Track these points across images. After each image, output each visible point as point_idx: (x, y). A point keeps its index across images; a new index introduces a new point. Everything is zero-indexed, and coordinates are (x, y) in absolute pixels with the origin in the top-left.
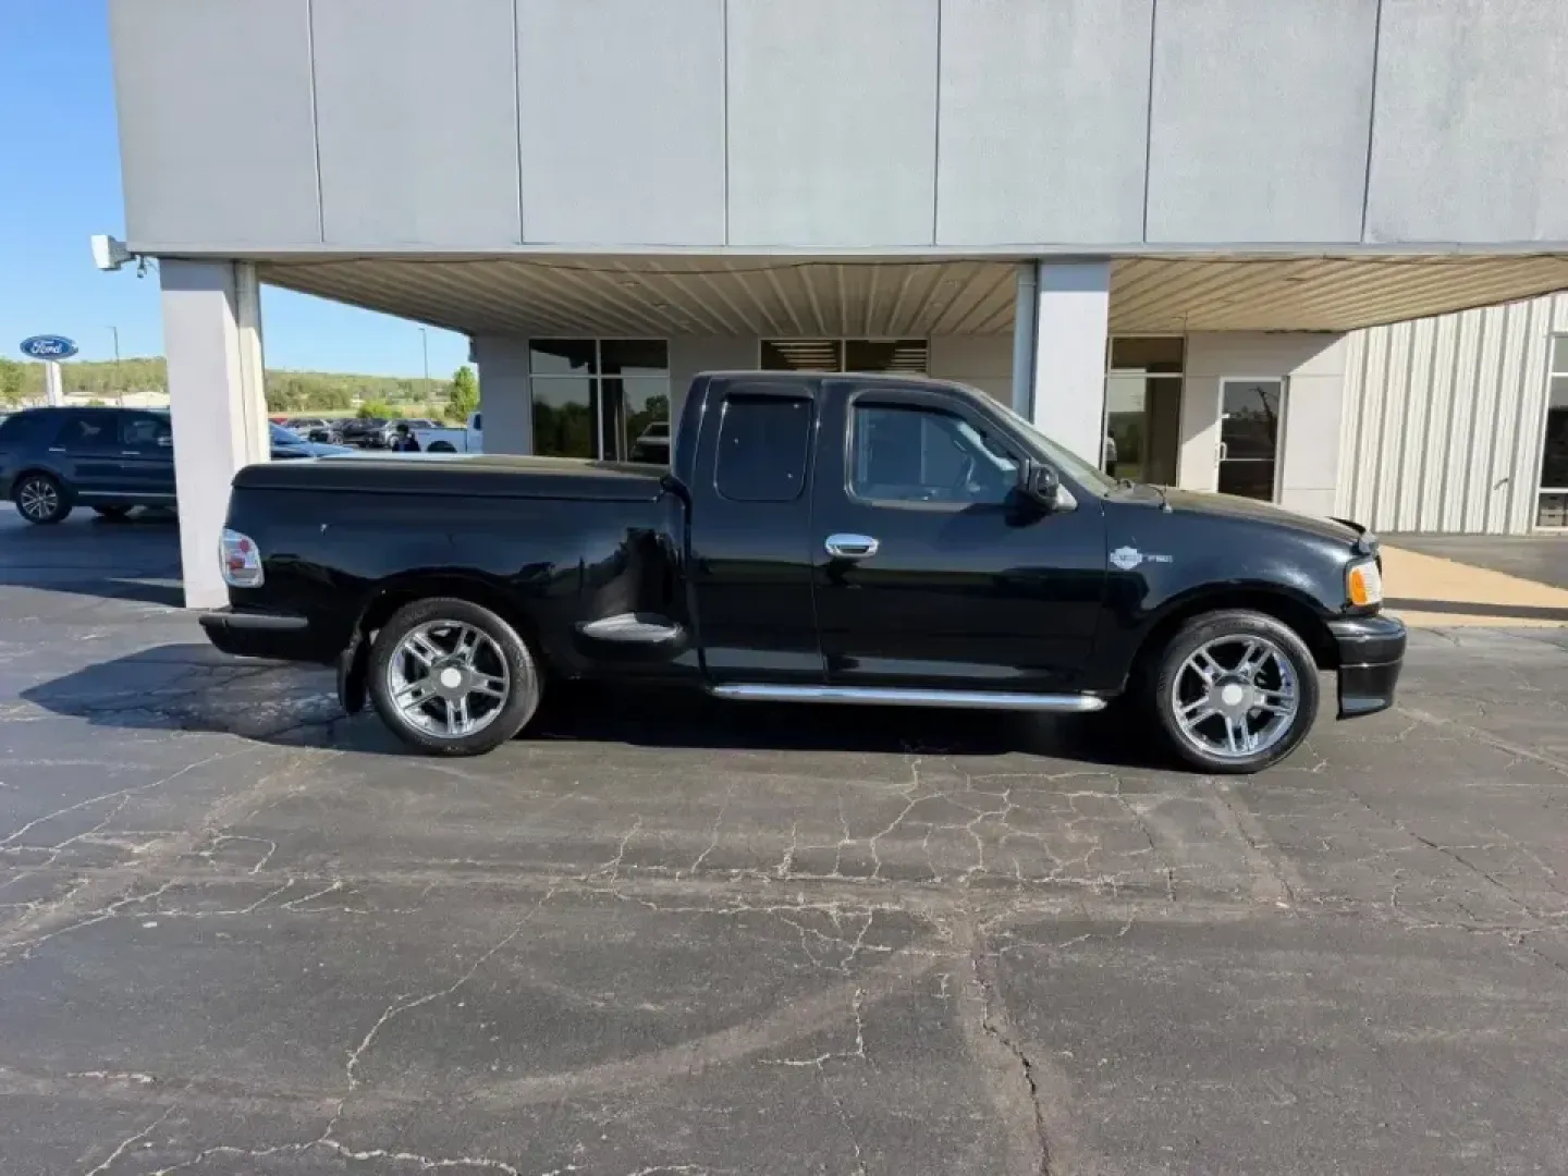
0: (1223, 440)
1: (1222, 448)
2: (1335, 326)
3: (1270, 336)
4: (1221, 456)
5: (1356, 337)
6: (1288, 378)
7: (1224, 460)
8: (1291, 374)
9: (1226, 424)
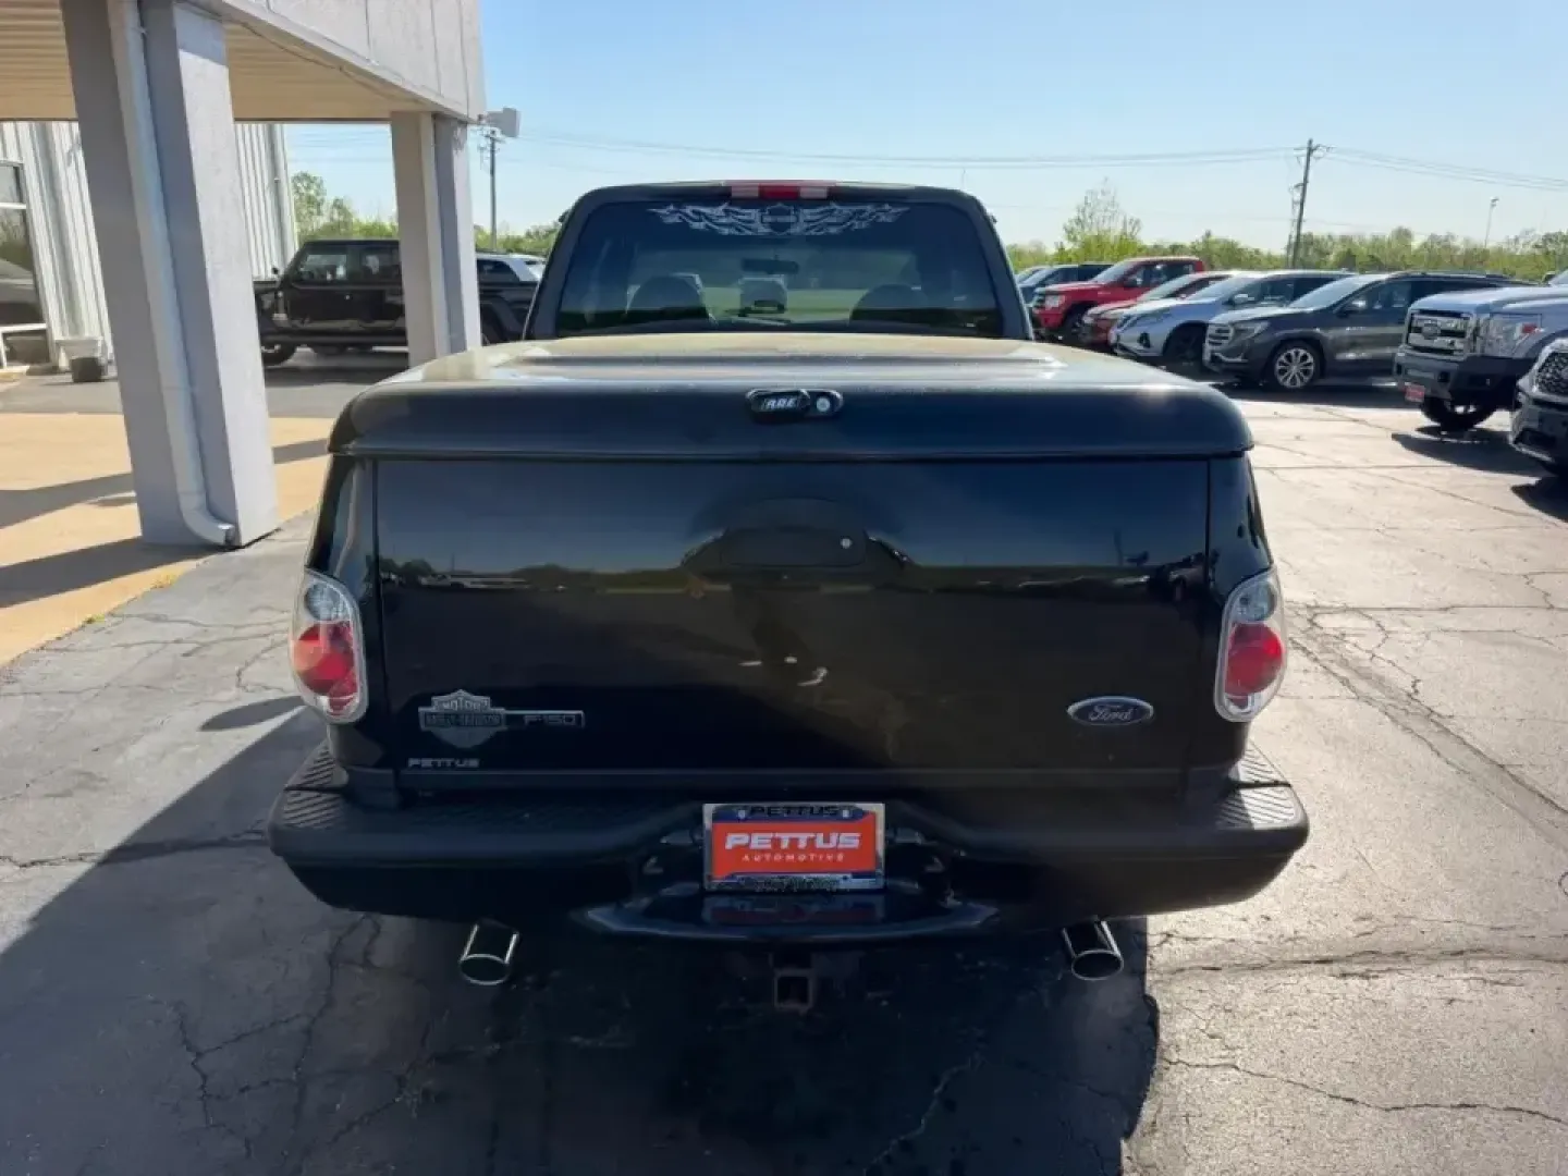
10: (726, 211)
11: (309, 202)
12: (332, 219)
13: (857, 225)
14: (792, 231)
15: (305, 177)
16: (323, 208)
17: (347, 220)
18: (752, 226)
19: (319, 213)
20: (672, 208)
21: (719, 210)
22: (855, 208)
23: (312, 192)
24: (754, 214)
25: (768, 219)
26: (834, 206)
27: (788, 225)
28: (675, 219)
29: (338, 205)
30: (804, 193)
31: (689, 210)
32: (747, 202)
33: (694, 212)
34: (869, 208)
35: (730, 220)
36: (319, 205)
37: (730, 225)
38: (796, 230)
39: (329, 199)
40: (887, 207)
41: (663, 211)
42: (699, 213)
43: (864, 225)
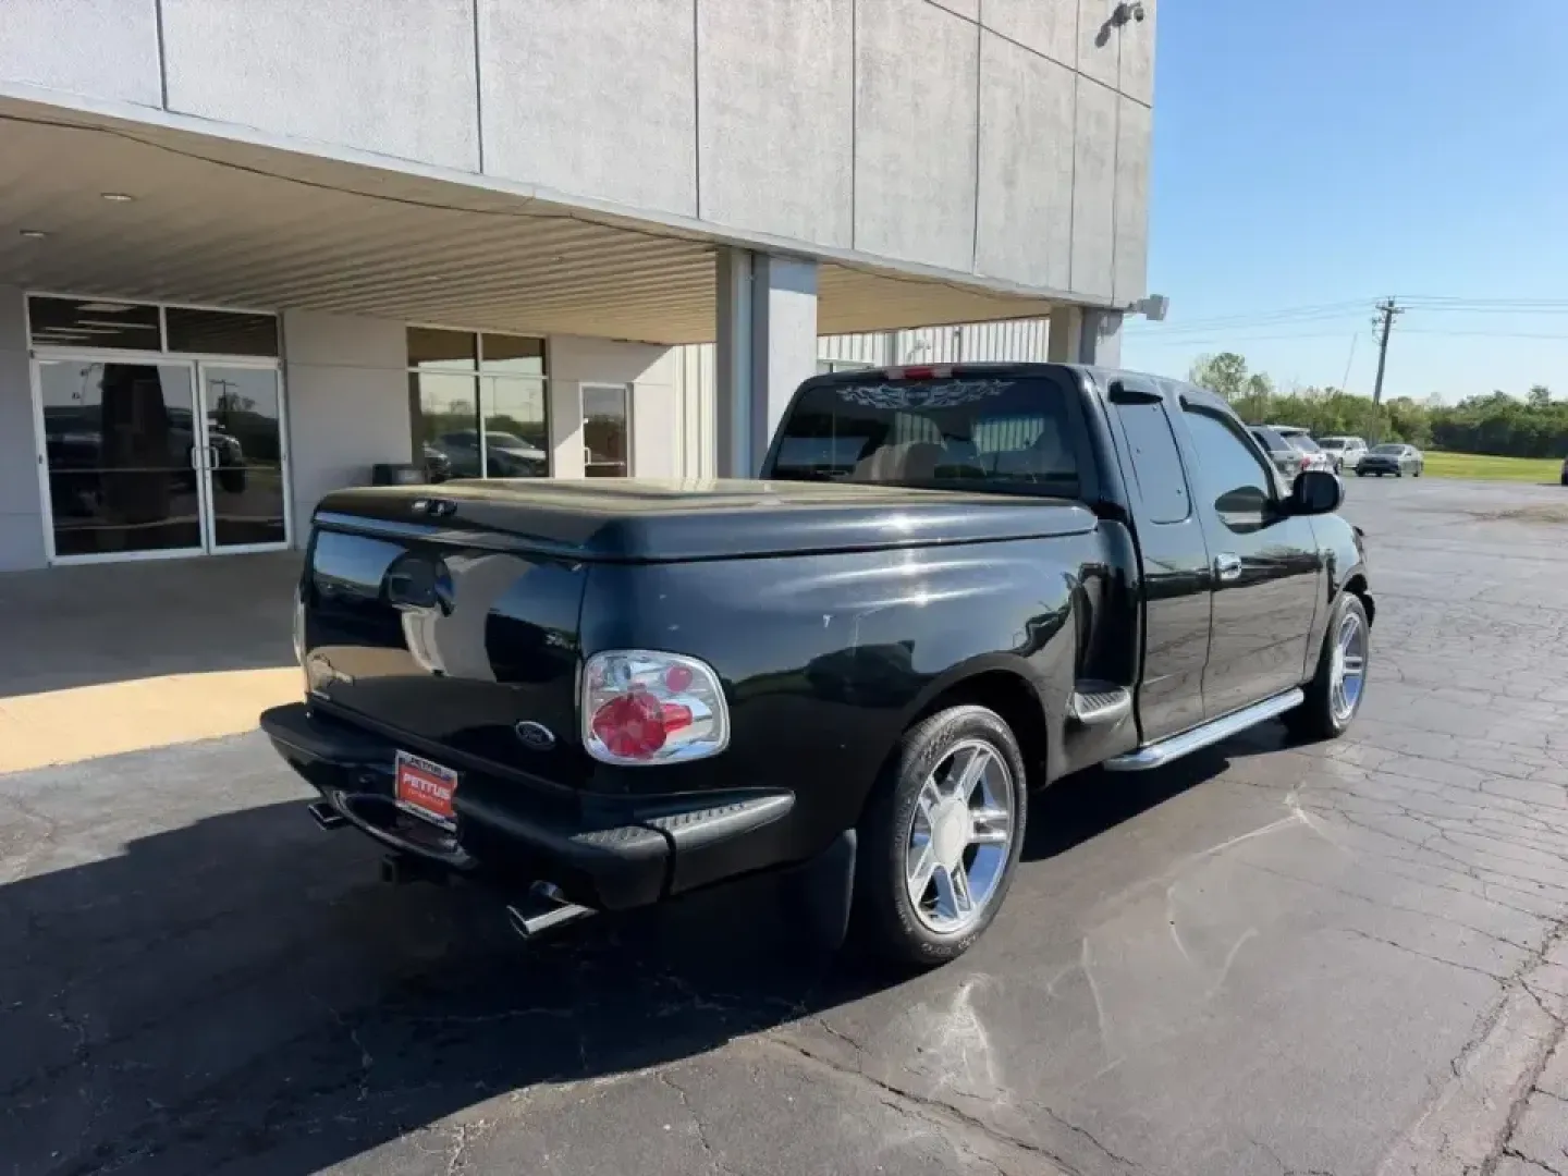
0: (586, 444)
1: (586, 452)
2: (666, 341)
3: (616, 344)
4: (586, 460)
5: (677, 350)
6: (631, 386)
7: (589, 463)
8: (636, 381)
9: (587, 427)
10: (883, 390)
11: (1227, 379)
12: (1247, 394)
13: (972, 397)
14: (925, 404)
15: (1229, 356)
16: (1241, 386)
17: (1261, 395)
18: (897, 401)
19: (1236, 390)
20: (850, 390)
21: (879, 390)
22: (972, 384)
23: (1233, 371)
24: (900, 391)
25: (908, 395)
26: (958, 382)
27: (922, 400)
28: (848, 398)
29: (1256, 381)
30: (937, 373)
31: (860, 390)
32: (896, 383)
33: (864, 392)
34: (983, 384)
35: (885, 397)
36: (1237, 381)
37: (883, 401)
38: (927, 403)
39: (1248, 376)
40: (997, 382)
41: (844, 392)
42: (867, 393)
43: (978, 397)
